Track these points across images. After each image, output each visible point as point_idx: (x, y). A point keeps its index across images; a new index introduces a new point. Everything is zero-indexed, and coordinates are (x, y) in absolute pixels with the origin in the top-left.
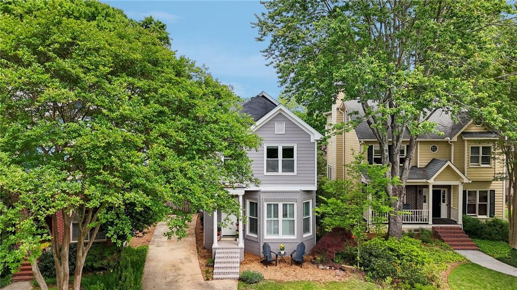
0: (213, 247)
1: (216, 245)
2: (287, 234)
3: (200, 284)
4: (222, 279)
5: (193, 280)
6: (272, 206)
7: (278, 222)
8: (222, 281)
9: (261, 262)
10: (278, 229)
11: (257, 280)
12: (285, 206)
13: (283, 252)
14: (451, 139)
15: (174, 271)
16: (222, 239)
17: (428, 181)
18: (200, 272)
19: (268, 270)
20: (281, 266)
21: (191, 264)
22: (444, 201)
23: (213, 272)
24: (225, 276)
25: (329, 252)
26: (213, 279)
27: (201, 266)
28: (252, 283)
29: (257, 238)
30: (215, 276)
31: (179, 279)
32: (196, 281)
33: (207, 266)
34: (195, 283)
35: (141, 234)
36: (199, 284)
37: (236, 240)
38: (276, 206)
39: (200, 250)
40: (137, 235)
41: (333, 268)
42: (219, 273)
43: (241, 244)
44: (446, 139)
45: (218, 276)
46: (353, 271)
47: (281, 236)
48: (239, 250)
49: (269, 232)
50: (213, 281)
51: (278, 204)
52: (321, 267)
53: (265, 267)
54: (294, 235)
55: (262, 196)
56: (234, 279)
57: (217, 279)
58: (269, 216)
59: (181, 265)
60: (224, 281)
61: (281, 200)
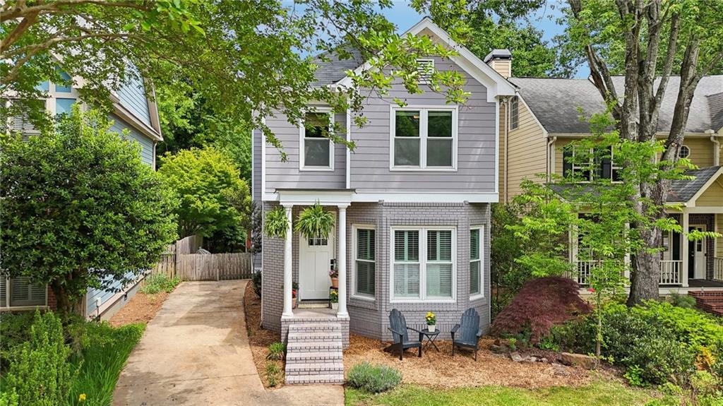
0: (283, 317)
1: (288, 314)
2: (436, 295)
3: (256, 396)
4: (304, 383)
5: (238, 387)
6: (406, 236)
7: (419, 268)
8: (306, 388)
9: (385, 350)
10: (418, 284)
11: (389, 385)
12: (432, 235)
13: (432, 329)
14: (716, 132)
15: (195, 369)
16: (300, 306)
17: (686, 204)
18: (254, 371)
19: (406, 365)
20: (431, 356)
21: (235, 354)
22: (699, 249)
23: (284, 369)
24: (312, 378)
25: (537, 325)
26: (284, 384)
27: (256, 359)
28: (377, 391)
29: (374, 302)
30: (289, 378)
31: (207, 385)
32: (245, 389)
33: (270, 358)
34: (243, 393)
35: (117, 284)
36: (252, 395)
37: (330, 307)
38: (414, 236)
39: (253, 330)
40: (110, 287)
41: (544, 359)
42: (299, 372)
43: (344, 314)
44: (706, 132)
45: (297, 379)
46: (590, 366)
47: (423, 298)
48: (339, 325)
49: (399, 289)
50: (286, 390)
51: (417, 232)
52: (517, 357)
53: (397, 359)
54: (451, 296)
55: (386, 214)
56: (333, 383)
57: (294, 384)
58: (399, 255)
59: (211, 358)
60: (310, 387)
61: (424, 223)
